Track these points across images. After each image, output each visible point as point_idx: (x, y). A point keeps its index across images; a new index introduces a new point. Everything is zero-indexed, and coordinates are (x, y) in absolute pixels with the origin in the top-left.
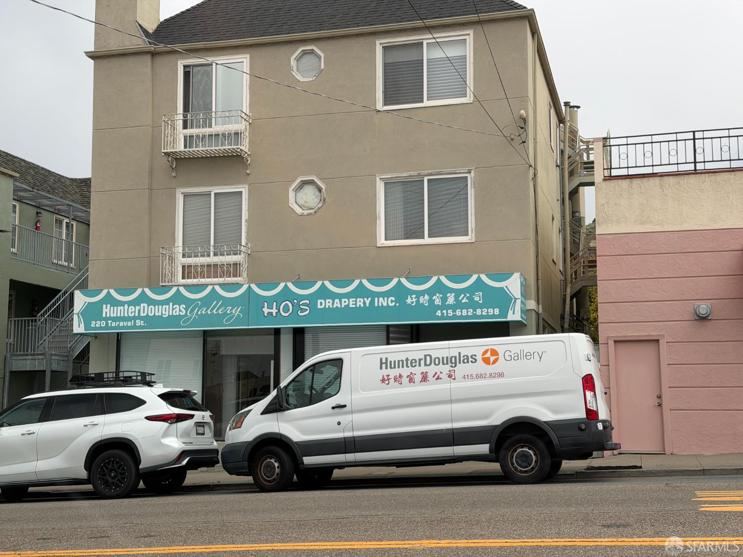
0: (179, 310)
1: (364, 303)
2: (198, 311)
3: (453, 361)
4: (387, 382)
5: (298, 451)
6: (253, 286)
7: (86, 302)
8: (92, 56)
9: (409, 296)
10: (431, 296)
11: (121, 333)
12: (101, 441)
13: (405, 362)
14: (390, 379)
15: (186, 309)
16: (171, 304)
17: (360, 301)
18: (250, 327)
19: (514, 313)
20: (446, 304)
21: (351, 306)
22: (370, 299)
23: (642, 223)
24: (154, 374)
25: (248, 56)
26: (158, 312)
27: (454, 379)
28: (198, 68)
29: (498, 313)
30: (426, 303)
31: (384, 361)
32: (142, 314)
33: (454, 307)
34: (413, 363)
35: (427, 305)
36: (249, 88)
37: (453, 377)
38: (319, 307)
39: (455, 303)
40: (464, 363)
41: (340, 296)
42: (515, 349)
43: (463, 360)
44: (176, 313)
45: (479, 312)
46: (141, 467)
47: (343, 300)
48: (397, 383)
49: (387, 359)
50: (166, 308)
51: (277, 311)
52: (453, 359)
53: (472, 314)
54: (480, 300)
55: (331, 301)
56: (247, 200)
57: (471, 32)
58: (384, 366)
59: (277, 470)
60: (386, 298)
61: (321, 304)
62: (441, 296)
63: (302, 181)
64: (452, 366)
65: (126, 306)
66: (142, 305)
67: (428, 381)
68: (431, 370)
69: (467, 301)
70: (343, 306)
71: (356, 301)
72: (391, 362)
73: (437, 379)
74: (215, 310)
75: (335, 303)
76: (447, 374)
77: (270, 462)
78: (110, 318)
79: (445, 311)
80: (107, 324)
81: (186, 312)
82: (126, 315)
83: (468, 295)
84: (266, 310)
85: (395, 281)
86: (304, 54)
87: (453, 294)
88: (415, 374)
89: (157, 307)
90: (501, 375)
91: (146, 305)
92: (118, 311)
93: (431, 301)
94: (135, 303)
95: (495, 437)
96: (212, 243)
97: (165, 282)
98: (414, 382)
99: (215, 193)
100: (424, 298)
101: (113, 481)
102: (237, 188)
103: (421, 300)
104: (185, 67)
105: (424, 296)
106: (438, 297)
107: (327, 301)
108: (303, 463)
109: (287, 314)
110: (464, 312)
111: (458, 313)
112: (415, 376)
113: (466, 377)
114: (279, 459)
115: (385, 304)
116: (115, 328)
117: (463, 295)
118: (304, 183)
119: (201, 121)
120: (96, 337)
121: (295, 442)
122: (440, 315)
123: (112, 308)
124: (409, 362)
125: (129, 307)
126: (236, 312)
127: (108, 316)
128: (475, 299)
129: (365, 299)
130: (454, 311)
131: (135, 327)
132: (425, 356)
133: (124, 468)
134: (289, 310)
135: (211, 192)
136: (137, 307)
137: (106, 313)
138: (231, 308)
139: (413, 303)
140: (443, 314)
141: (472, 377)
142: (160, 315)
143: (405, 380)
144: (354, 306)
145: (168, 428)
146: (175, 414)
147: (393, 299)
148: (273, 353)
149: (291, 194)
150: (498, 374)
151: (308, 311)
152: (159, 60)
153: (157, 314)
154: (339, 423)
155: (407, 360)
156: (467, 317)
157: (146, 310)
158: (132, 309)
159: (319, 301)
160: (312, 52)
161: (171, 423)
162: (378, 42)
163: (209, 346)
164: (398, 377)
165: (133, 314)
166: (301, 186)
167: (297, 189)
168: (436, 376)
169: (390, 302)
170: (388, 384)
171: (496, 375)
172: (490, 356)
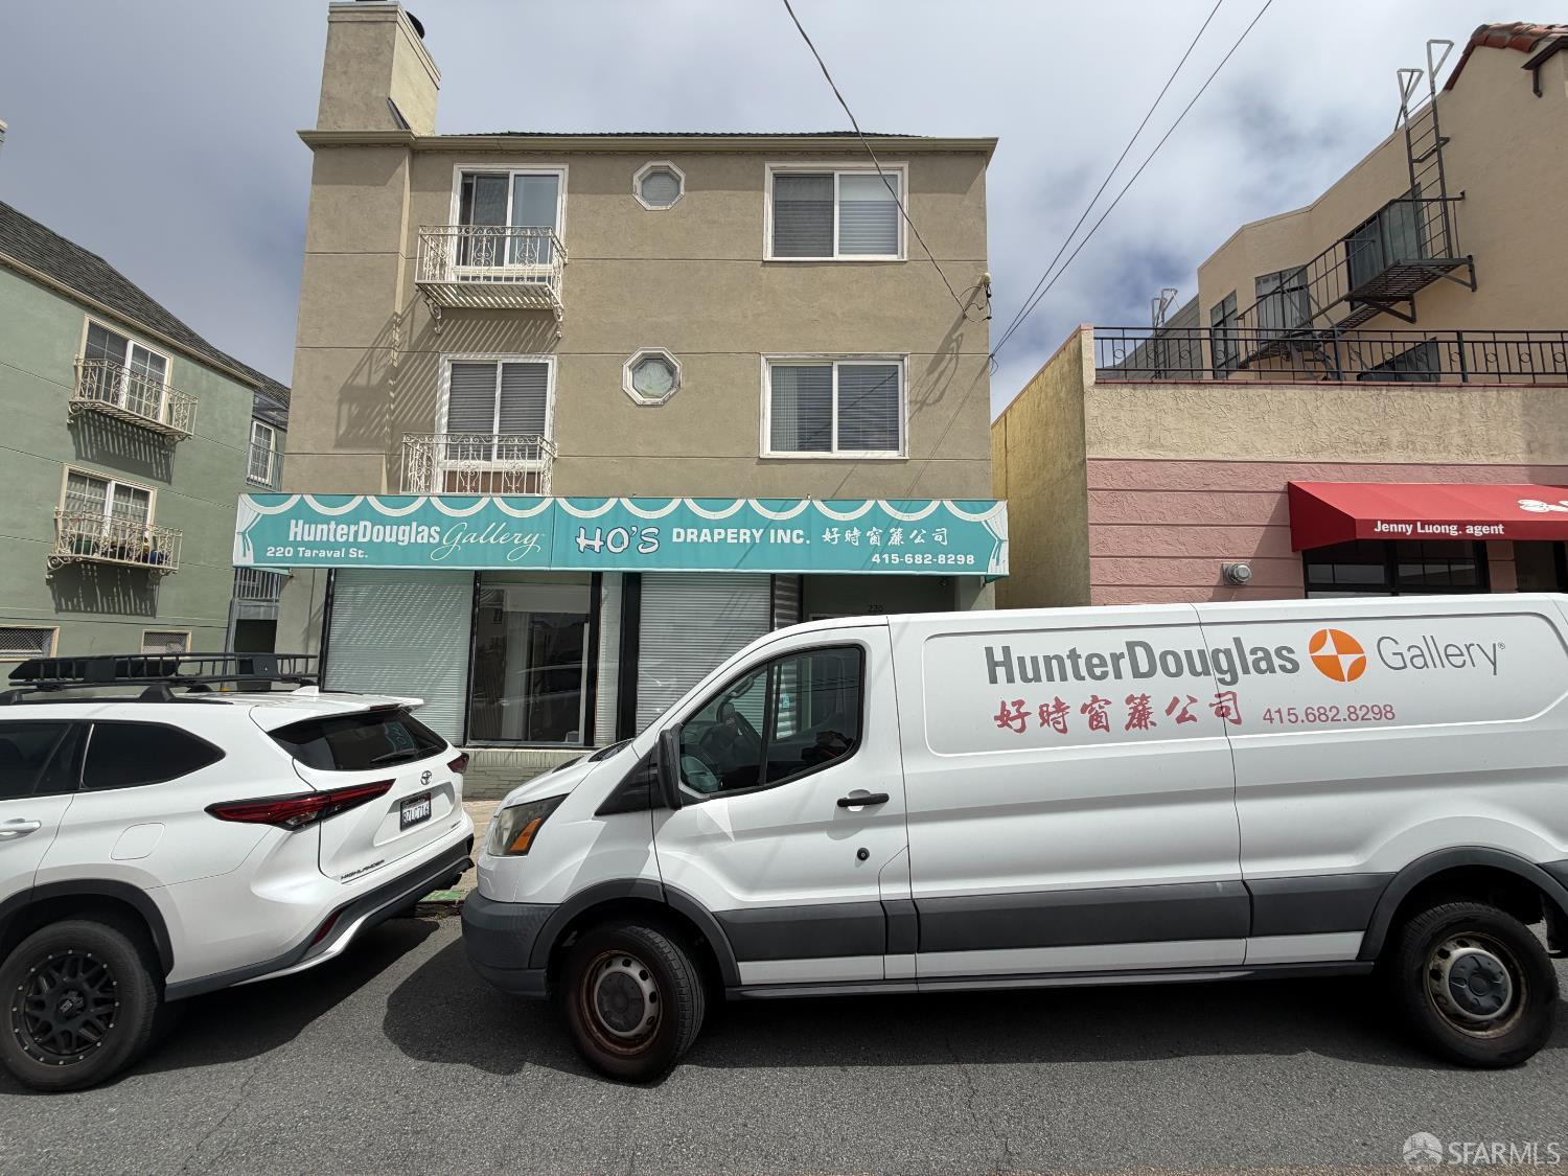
0: (427, 535)
1: (752, 535)
2: (461, 539)
3: (1224, 665)
4: (1017, 724)
5: (723, 945)
6: (563, 502)
7: (259, 514)
9: (828, 530)
10: (864, 532)
11: (336, 569)
13: (1068, 663)
14: (1028, 714)
15: (441, 534)
16: (414, 524)
17: (745, 534)
18: (552, 569)
19: (997, 564)
20: (889, 544)
21: (729, 541)
22: (761, 531)
23: (1150, 447)
25: (566, 167)
26: (391, 537)
27: (1238, 721)
28: (488, 181)
29: (973, 562)
30: (855, 542)
31: (999, 656)
32: (360, 539)
33: (901, 551)
34: (1096, 667)
35: (857, 544)
36: (566, 213)
37: (1233, 716)
38: (675, 539)
39: (902, 543)
40: (1259, 671)
41: (712, 525)
43: (1256, 663)
44: (422, 539)
45: (941, 559)
46: (170, 979)
47: (716, 531)
48: (1049, 729)
49: (1006, 650)
50: (404, 530)
51: (602, 543)
52: (1222, 657)
53: (930, 563)
54: (943, 540)
55: (696, 531)
56: (556, 377)
57: (905, 165)
58: (1001, 672)
59: (649, 1009)
60: (789, 531)
61: (679, 535)
62: (881, 531)
63: (643, 354)
64: (1222, 681)
65: (333, 523)
66: (362, 524)
67: (1153, 724)
68: (1160, 690)
69: (923, 541)
70: (716, 540)
71: (738, 533)
72: (1021, 660)
73: (1181, 719)
74: (492, 538)
75: (703, 535)
76: (1211, 705)
77: (623, 975)
78: (303, 543)
79: (886, 556)
80: (296, 552)
81: (441, 540)
82: (332, 539)
83: (924, 532)
84: (583, 542)
85: (804, 504)
86: (654, 174)
87: (900, 530)
88: (1108, 703)
89: (388, 528)
91: (369, 524)
92: (320, 532)
93: (864, 539)
94: (352, 519)
98: (1107, 728)
99: (503, 364)
100: (852, 533)
102: (539, 358)
103: (848, 536)
104: (465, 175)
105: (853, 530)
106: (875, 532)
107: (689, 531)
108: (739, 984)
109: (620, 550)
110: (918, 559)
111: (908, 559)
112: (1107, 708)
113: (1276, 716)
115: (787, 540)
116: (311, 559)
117: (916, 532)
119: (485, 240)
120: (292, 576)
121: (712, 914)
122: (878, 561)
123: (307, 526)
124: (1082, 662)
125: (337, 525)
126: (530, 541)
127: (299, 539)
128: (936, 539)
129: (754, 531)
130: (902, 556)
131: (347, 559)
132: (1131, 646)
134: (623, 543)
135: (496, 361)
136: (352, 527)
138: (520, 535)
139: (833, 540)
140: (883, 560)
141: (1293, 718)
142: (394, 541)
143: (1077, 720)
144: (736, 541)
146: (315, 794)
147: (801, 532)
148: (588, 612)
149: (627, 373)
150: (1376, 710)
151: (657, 546)
152: (424, 162)
154: (863, 855)
155: (1074, 655)
156: (923, 566)
157: (367, 532)
158: (343, 529)
159: (675, 530)
160: (667, 173)
161: (296, 828)
162: (767, 166)
163: (483, 599)
164: (1051, 709)
165: (345, 537)
166: (641, 363)
167: (636, 366)
168: (1177, 712)
169: (794, 537)
170: (1022, 729)
171: (1370, 715)
172: (1334, 653)
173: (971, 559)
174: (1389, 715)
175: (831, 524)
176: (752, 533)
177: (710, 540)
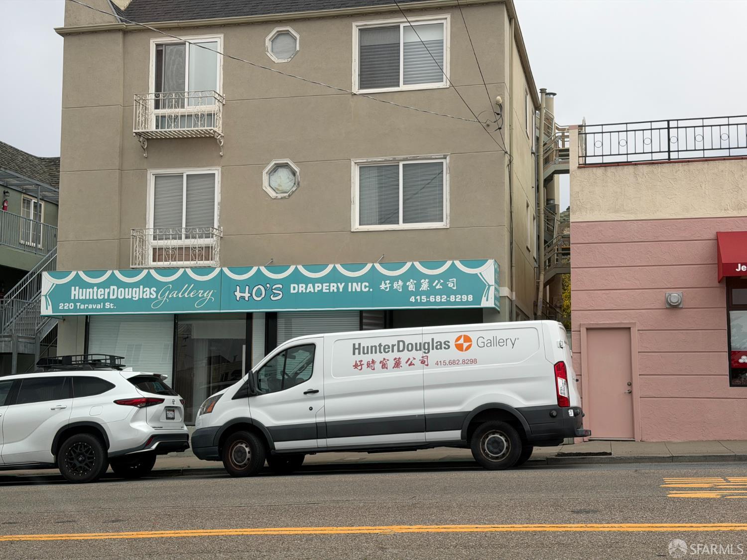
0: (149, 293)
1: (338, 286)
2: (169, 295)
3: (426, 347)
4: (360, 368)
5: (269, 436)
6: (226, 270)
7: (54, 284)
8: (61, 32)
9: (383, 282)
10: (405, 282)
11: (90, 315)
12: (69, 425)
13: (378, 348)
14: (363, 364)
15: (157, 292)
16: (141, 287)
17: (333, 286)
18: (221, 311)
19: (487, 300)
20: (420, 290)
21: (324, 291)
22: (343, 284)
23: (616, 211)
24: (123, 358)
25: (222, 36)
26: (128, 295)
27: (427, 365)
28: (172, 47)
29: (472, 300)
30: (400, 289)
31: (357, 346)
32: (111, 297)
33: (428, 294)
34: (386, 349)
35: (401, 290)
36: (223, 68)
37: (426, 363)
38: (292, 291)
39: (428, 289)
40: (437, 349)
41: (314, 281)
42: (489, 336)
43: (437, 346)
44: (146, 296)
45: (452, 299)
46: (109, 451)
47: (316, 285)
48: (369, 369)
49: (360, 344)
50: (136, 291)
51: (250, 295)
52: (426, 345)
53: (445, 301)
54: (454, 286)
55: (304, 286)
56: (220, 182)
57: (448, 16)
58: (357, 351)
59: (248, 456)
60: (359, 284)
61: (294, 289)
62: (415, 282)
63: (275, 164)
64: (425, 353)
66: (112, 287)
67: (401, 366)
68: (405, 356)
69: (441, 287)
70: (316, 291)
71: (329, 286)
72: (364, 347)
73: (410, 365)
74: (186, 294)
75: (309, 287)
76: (420, 360)
77: (240, 447)
78: (79, 300)
79: (418, 297)
80: (76, 306)
81: (157, 296)
82: (95, 298)
83: (442, 281)
84: (238, 294)
85: (369, 266)
86: (279, 35)
87: (427, 280)
88: (388, 360)
89: (127, 289)
90: (474, 361)
91: (115, 288)
92: (87, 294)
93: (405, 287)
94: (104, 285)
95: (466, 424)
96: (184, 226)
97: (135, 264)
98: (387, 368)
99: (187, 175)
100: (398, 284)
101: (81, 465)
102: (210, 170)
103: (395, 285)
104: (157, 45)
105: (398, 282)
106: (412, 283)
107: (300, 285)
108: (274, 449)
109: (260, 299)
110: (438, 298)
111: (432, 299)
112: (388, 362)
113: (439, 363)
114: (250, 444)
115: (359, 290)
116: (84, 310)
117: (437, 281)
118: (278, 166)
119: (174, 101)
120: (64, 320)
121: (267, 427)
122: (414, 301)
123: (81, 290)
124: (382, 348)
125: (98, 289)
126: (208, 295)
127: (77, 298)
128: (449, 285)
129: (339, 284)
130: (428, 297)
131: (104, 309)
132: (399, 342)
133: (92, 452)
134: (261, 294)
135: (183, 173)
136: (106, 289)
137: (75, 295)
138: (202, 291)
139: (386, 288)
140: (416, 300)
141: (445, 364)
142: (130, 297)
143: (378, 366)
144: (328, 291)
145: (137, 412)
146: (144, 398)
147: (367, 284)
148: (245, 338)
149: (265, 177)
150: (471, 361)
151: (281, 295)
152: (131, 38)
153: (127, 297)
154: (311, 409)
155: (380, 345)
156: (441, 303)
157: (115, 292)
158: (101, 291)
159: (292, 286)
160: (287, 33)
161: (140, 408)
162: (354, 24)
163: (180, 330)
164: (371, 363)
165: (102, 296)
166: (274, 169)
167: (271, 172)
168: (409, 362)
169: (364, 287)
170: (361, 370)
171: (469, 362)
172: (463, 342)
173: (470, 298)
174: (475, 362)
175: (386, 278)
176: (337, 285)
177: (313, 291)
